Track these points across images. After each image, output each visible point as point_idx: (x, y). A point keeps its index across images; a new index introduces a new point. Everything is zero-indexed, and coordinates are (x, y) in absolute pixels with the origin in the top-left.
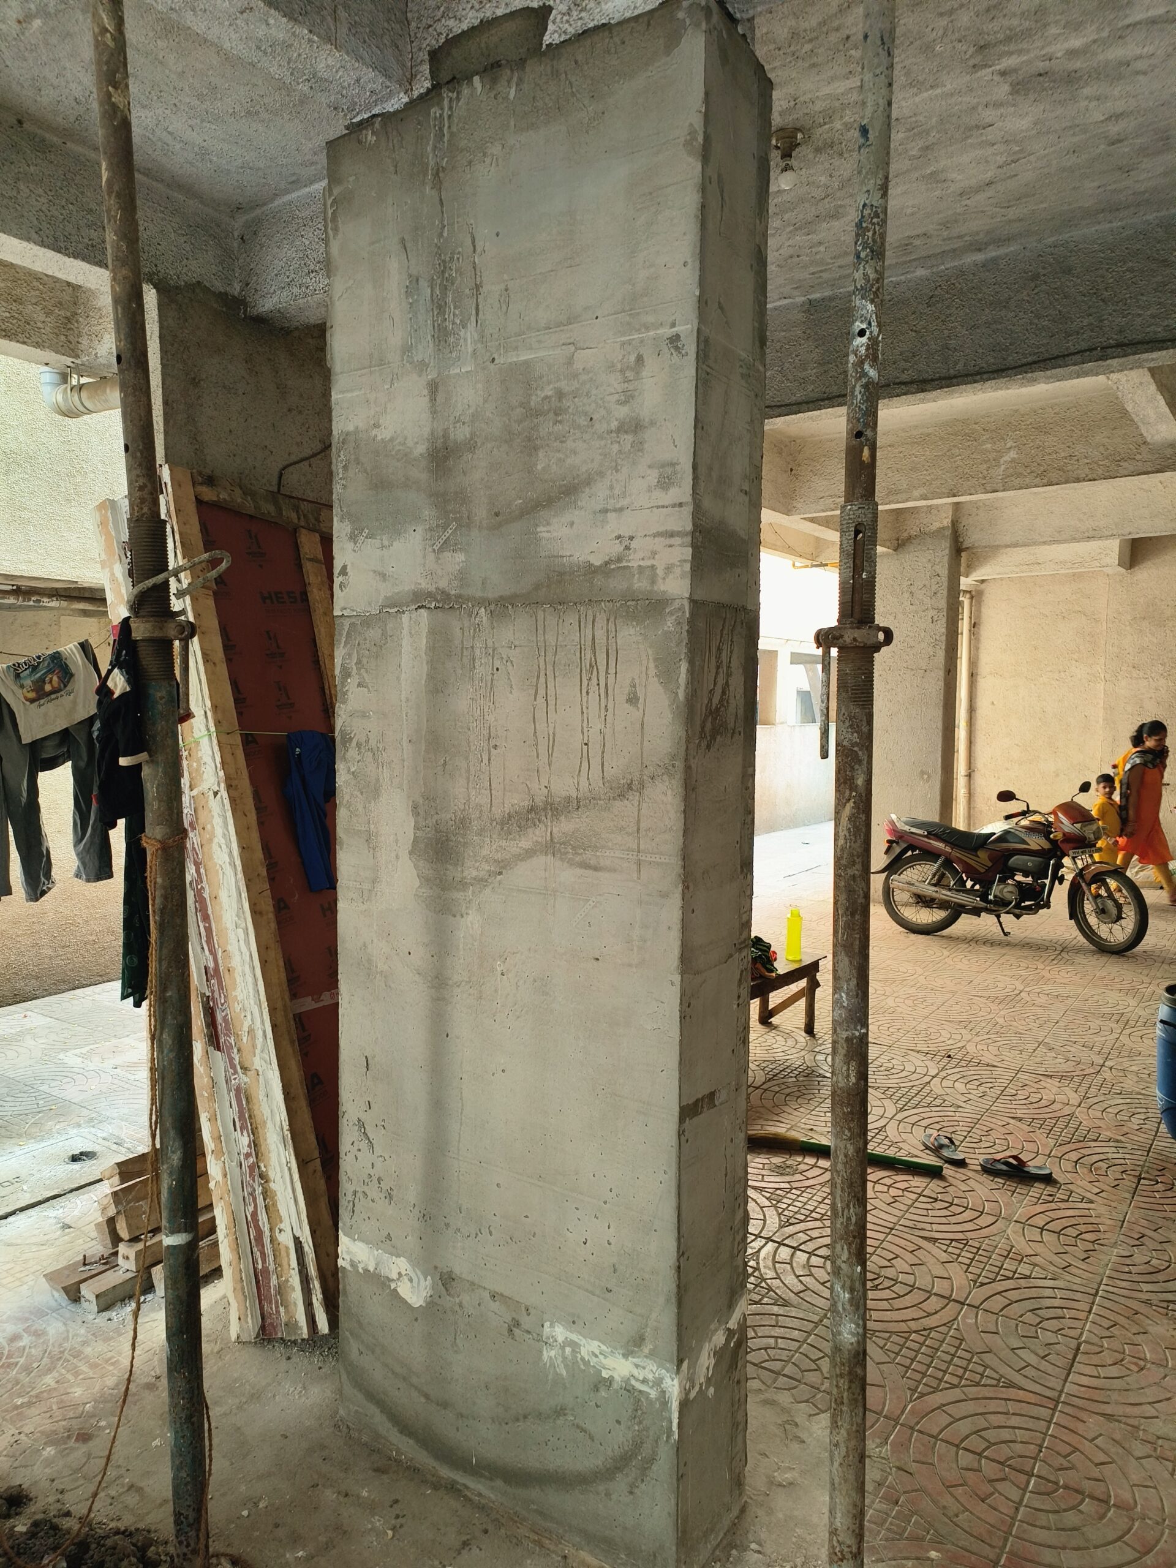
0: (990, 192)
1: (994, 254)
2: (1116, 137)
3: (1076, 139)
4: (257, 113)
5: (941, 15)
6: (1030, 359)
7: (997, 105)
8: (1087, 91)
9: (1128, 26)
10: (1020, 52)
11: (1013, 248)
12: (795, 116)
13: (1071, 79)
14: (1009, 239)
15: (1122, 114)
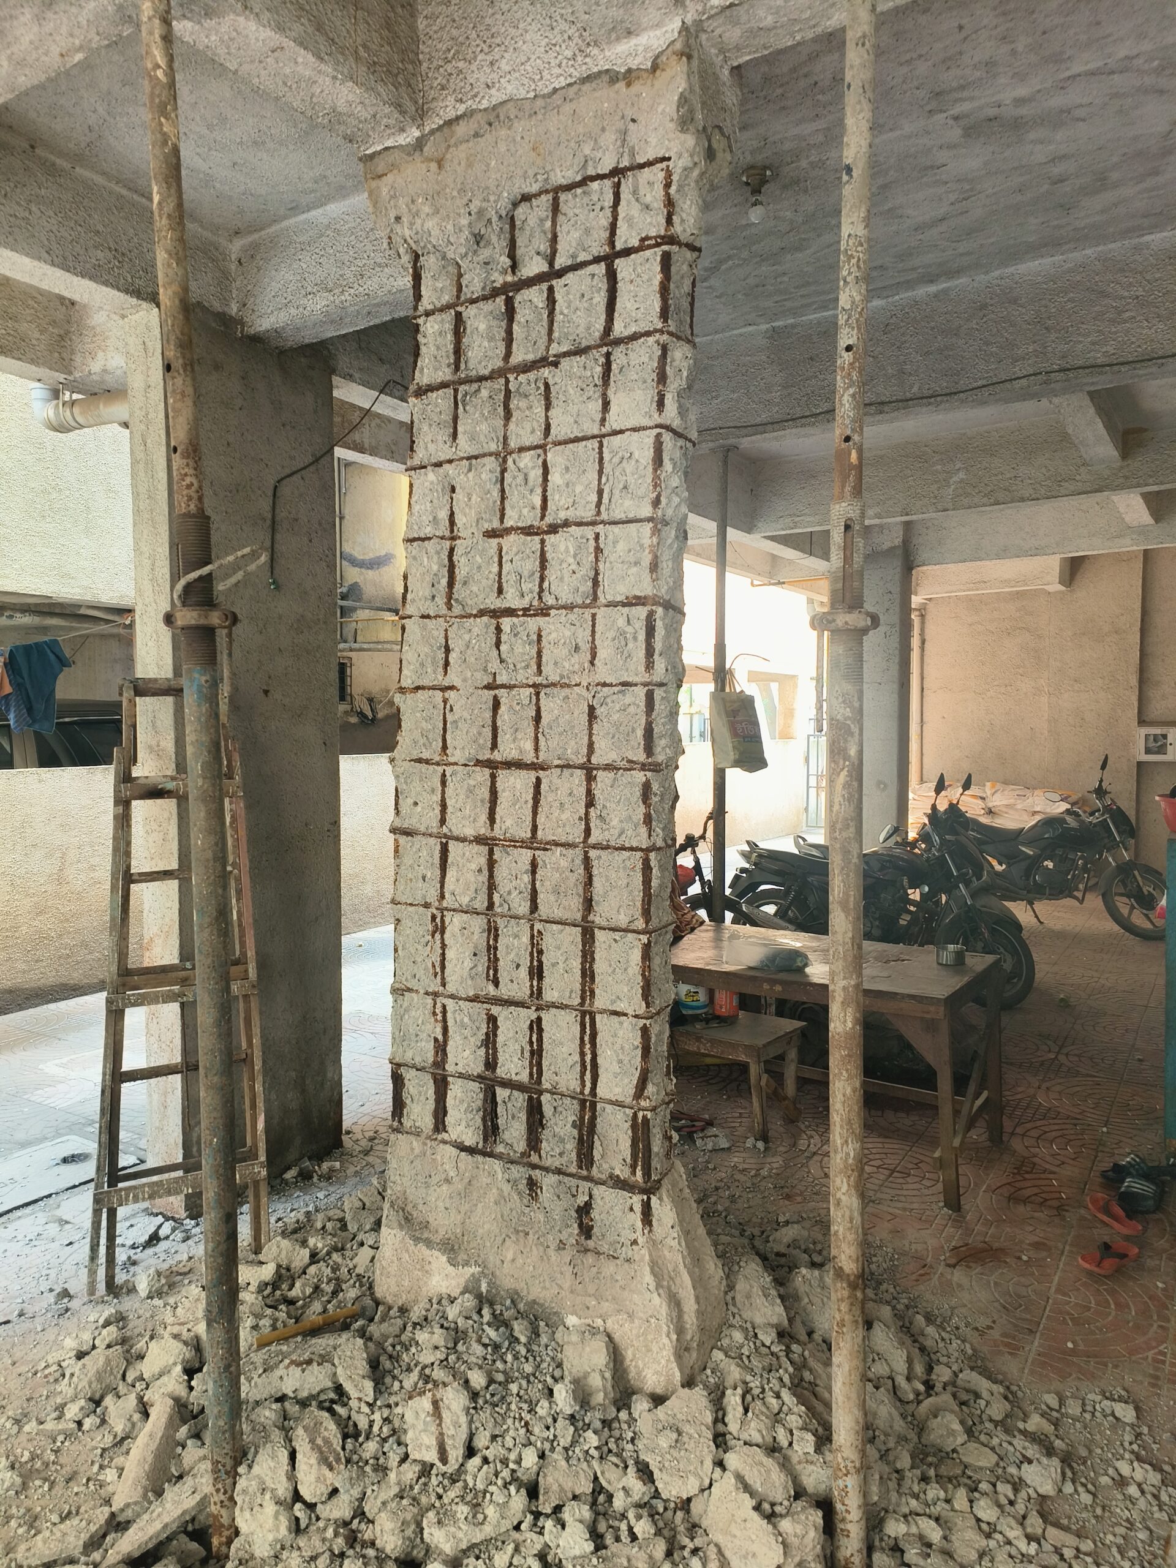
0: (943, 227)
1: (945, 286)
2: (1058, 177)
3: (1021, 179)
6: (980, 383)
7: (951, 147)
8: (1032, 136)
9: (1069, 78)
10: (972, 99)
11: (962, 281)
12: (765, 155)
13: (1017, 125)
14: (958, 272)
15: (1064, 157)
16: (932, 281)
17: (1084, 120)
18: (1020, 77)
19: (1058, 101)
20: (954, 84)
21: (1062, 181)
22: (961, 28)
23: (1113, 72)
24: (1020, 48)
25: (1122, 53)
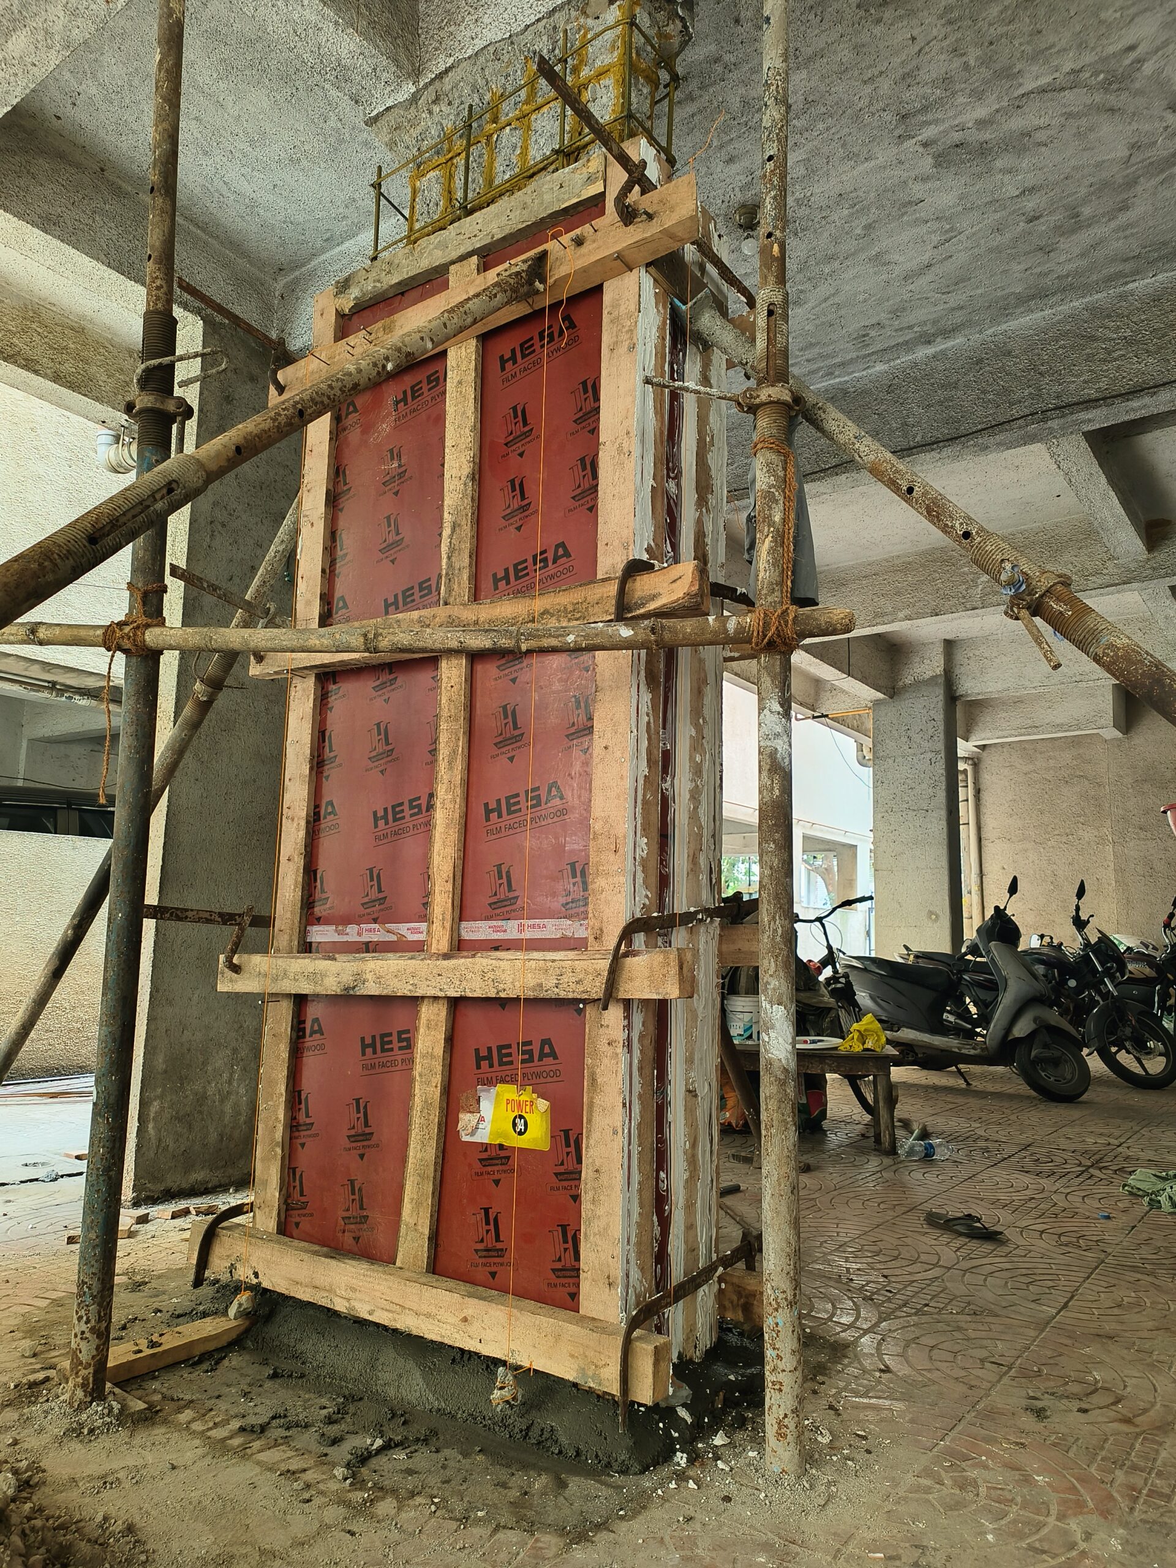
0: (930, 277)
1: (943, 347)
2: (1032, 213)
3: (997, 216)
4: (299, 160)
5: (865, 82)
6: (979, 427)
7: (925, 179)
8: (999, 164)
9: (1023, 95)
10: (936, 122)
11: (958, 341)
12: (753, 192)
13: (983, 151)
14: (954, 330)
15: (1032, 190)
16: (929, 342)
17: (1046, 145)
18: (978, 95)
19: (1016, 123)
20: (918, 105)
21: (1037, 218)
22: (913, 39)
23: (1063, 89)
24: (972, 63)
25: (1068, 67)
